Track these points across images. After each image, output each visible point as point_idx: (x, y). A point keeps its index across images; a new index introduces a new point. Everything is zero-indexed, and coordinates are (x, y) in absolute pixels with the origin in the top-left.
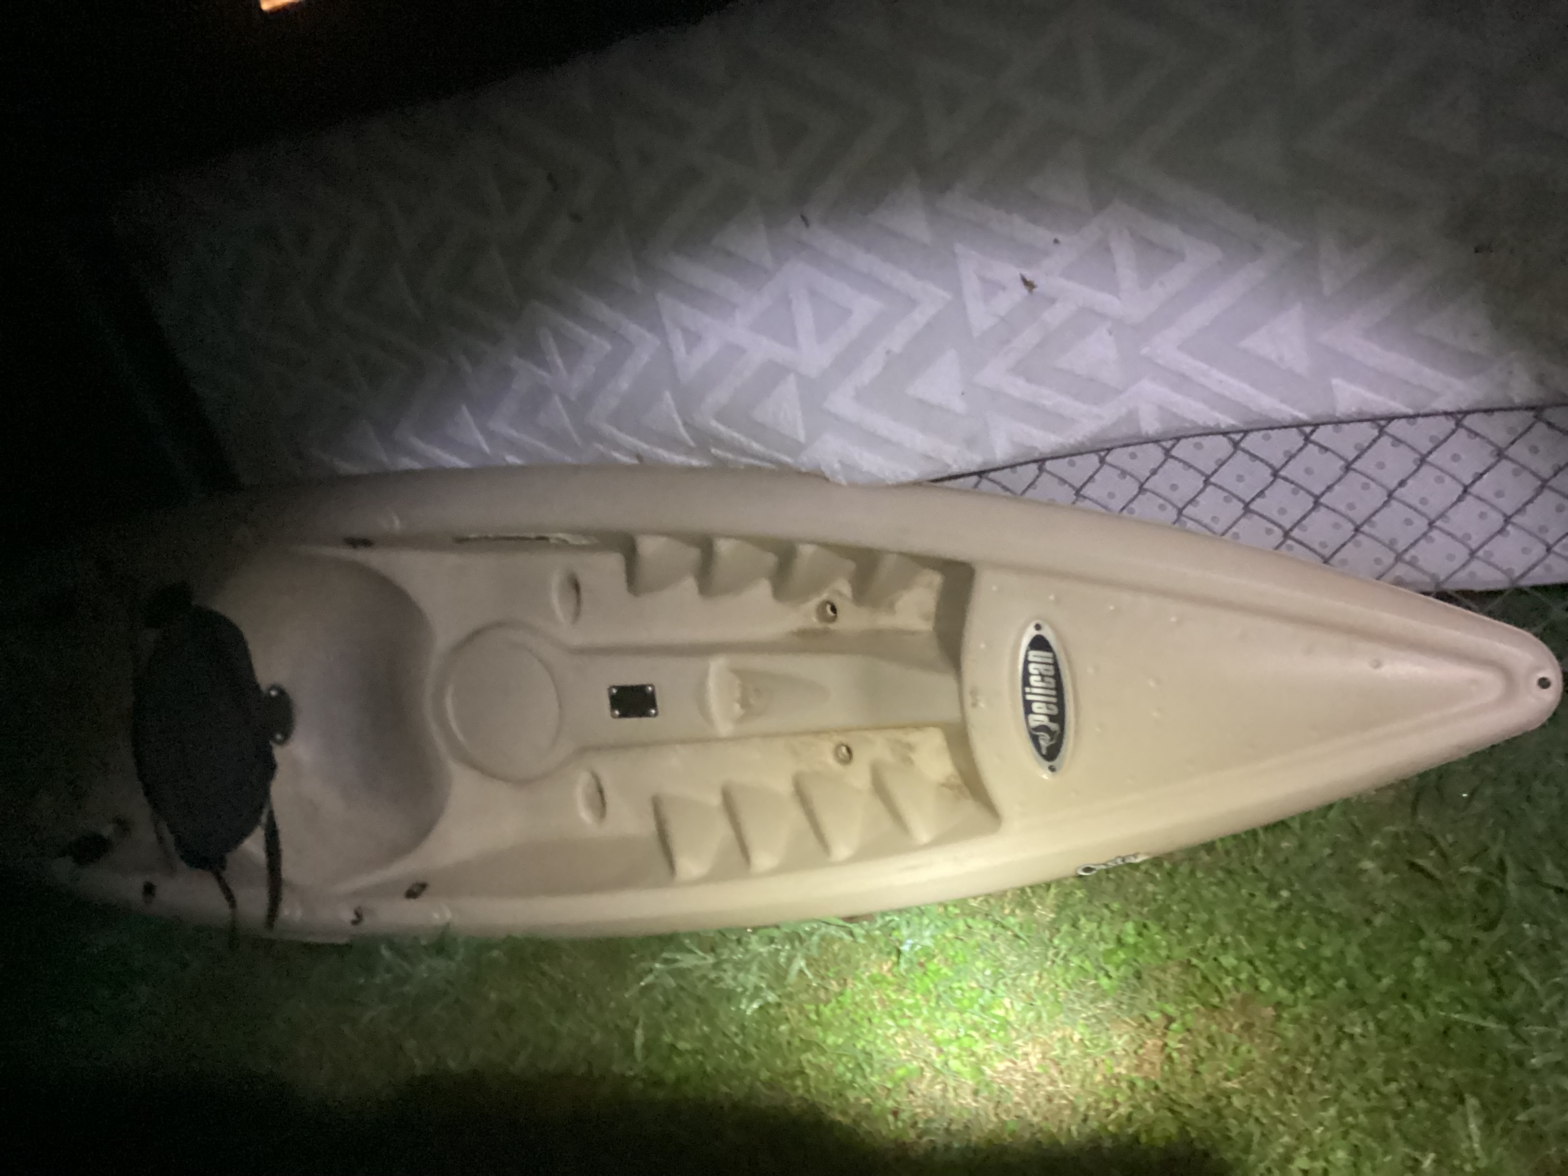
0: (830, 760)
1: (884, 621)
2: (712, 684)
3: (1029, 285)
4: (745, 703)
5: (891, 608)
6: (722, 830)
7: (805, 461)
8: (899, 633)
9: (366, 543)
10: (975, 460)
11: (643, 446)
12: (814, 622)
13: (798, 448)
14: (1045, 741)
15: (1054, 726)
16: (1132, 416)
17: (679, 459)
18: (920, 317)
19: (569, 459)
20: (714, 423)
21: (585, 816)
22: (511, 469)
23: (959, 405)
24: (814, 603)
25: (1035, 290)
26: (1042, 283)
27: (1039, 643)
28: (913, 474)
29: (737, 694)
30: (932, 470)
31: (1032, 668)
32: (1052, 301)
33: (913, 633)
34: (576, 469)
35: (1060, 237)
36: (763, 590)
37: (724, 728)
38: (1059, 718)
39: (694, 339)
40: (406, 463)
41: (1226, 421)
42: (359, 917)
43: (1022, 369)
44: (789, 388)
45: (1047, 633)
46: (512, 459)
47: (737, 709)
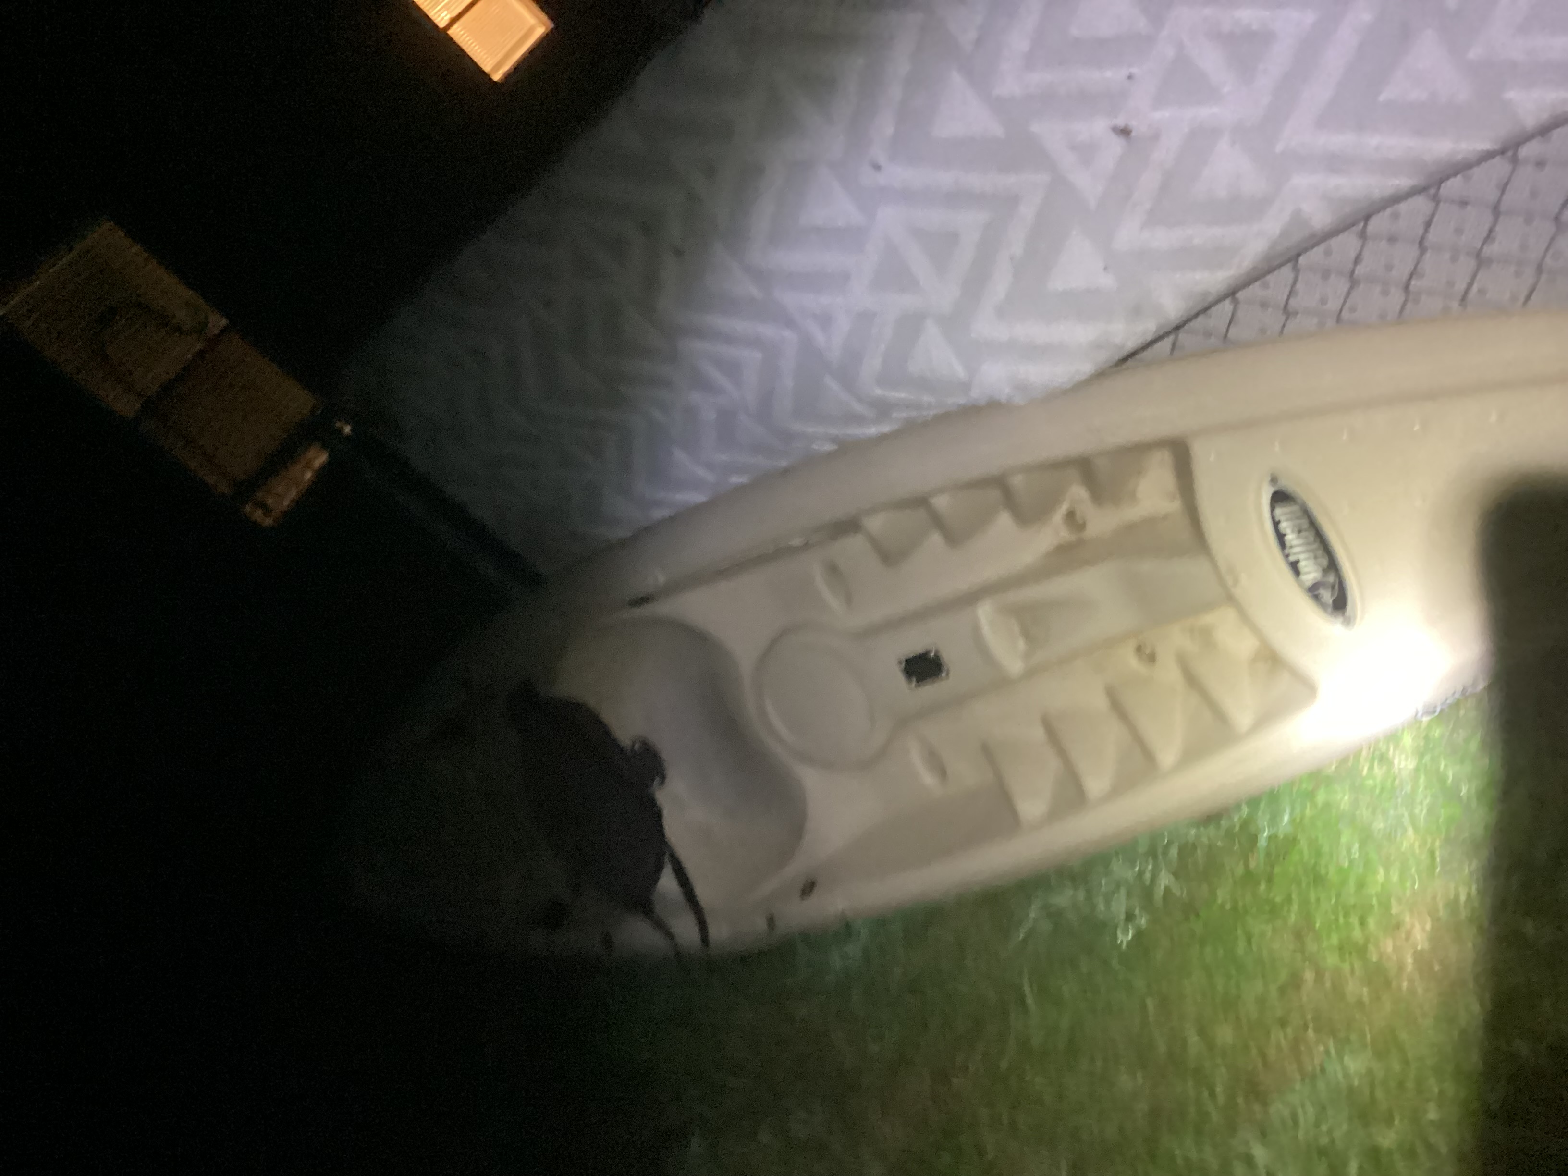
0: (1133, 662)
1: (1131, 513)
2: (986, 630)
3: (1124, 132)
4: (1027, 635)
5: (1133, 497)
6: (1054, 764)
7: (976, 394)
8: (1151, 522)
9: (644, 600)
10: (1148, 327)
11: (833, 431)
12: (1065, 535)
13: (966, 387)
14: (1327, 596)
15: (1331, 578)
16: (1297, 217)
17: (872, 431)
18: (1028, 211)
19: (784, 463)
20: (878, 392)
21: (929, 779)
22: (740, 489)
23: (1107, 281)
24: (1058, 516)
25: (1133, 134)
26: (1139, 127)
27: (1280, 497)
28: (1086, 368)
29: (1016, 629)
30: (1104, 357)
31: (1284, 526)
32: (1156, 137)
33: (1165, 517)
34: (785, 472)
35: (1134, 70)
36: (1004, 520)
37: (1014, 665)
38: (1332, 566)
39: (825, 320)
40: (658, 514)
41: (1403, 182)
43: (1154, 219)
44: (932, 332)
46: (736, 480)
47: (1021, 644)
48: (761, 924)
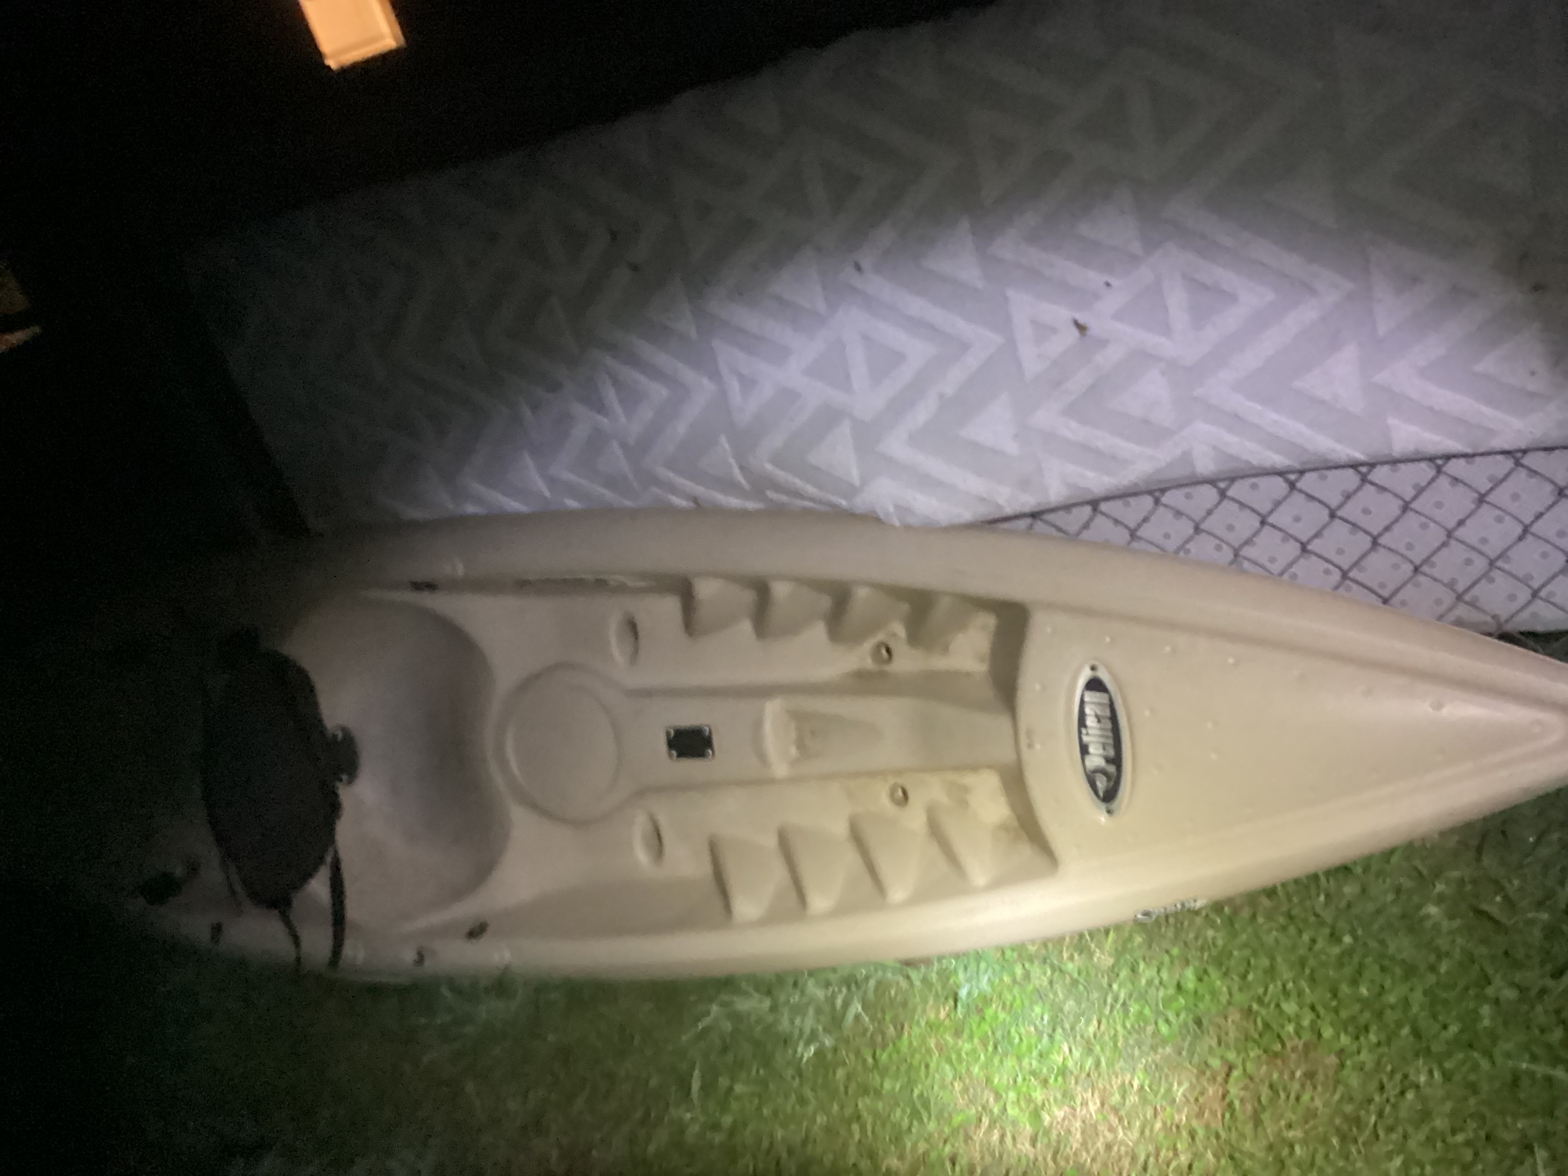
0: (884, 800)
1: (940, 663)
2: (768, 728)
3: (1081, 328)
4: (801, 745)
5: (945, 650)
6: (778, 872)
7: (860, 503)
8: (954, 676)
9: (430, 586)
10: (1028, 502)
11: (700, 490)
12: (869, 664)
13: (852, 491)
14: (1102, 784)
15: (1112, 769)
16: (1186, 457)
17: (734, 502)
18: (972, 361)
19: (628, 503)
20: (769, 467)
21: (642, 856)
22: (572, 514)
23: (1012, 448)
24: (868, 645)
25: (1089, 333)
26: (1096, 327)
27: (1095, 685)
28: (967, 515)
29: (793, 735)
30: (982, 511)
31: (1088, 710)
32: (1103, 343)
33: (968, 674)
34: (633, 514)
35: (1112, 281)
36: (818, 631)
37: (780, 769)
38: (1116, 760)
39: (748, 383)
40: (470, 509)
41: (1279, 460)
42: (421, 958)
43: (1072, 411)
44: (845, 429)
45: (1103, 675)
46: (572, 504)
47: (793, 751)
48: (409, 956)
